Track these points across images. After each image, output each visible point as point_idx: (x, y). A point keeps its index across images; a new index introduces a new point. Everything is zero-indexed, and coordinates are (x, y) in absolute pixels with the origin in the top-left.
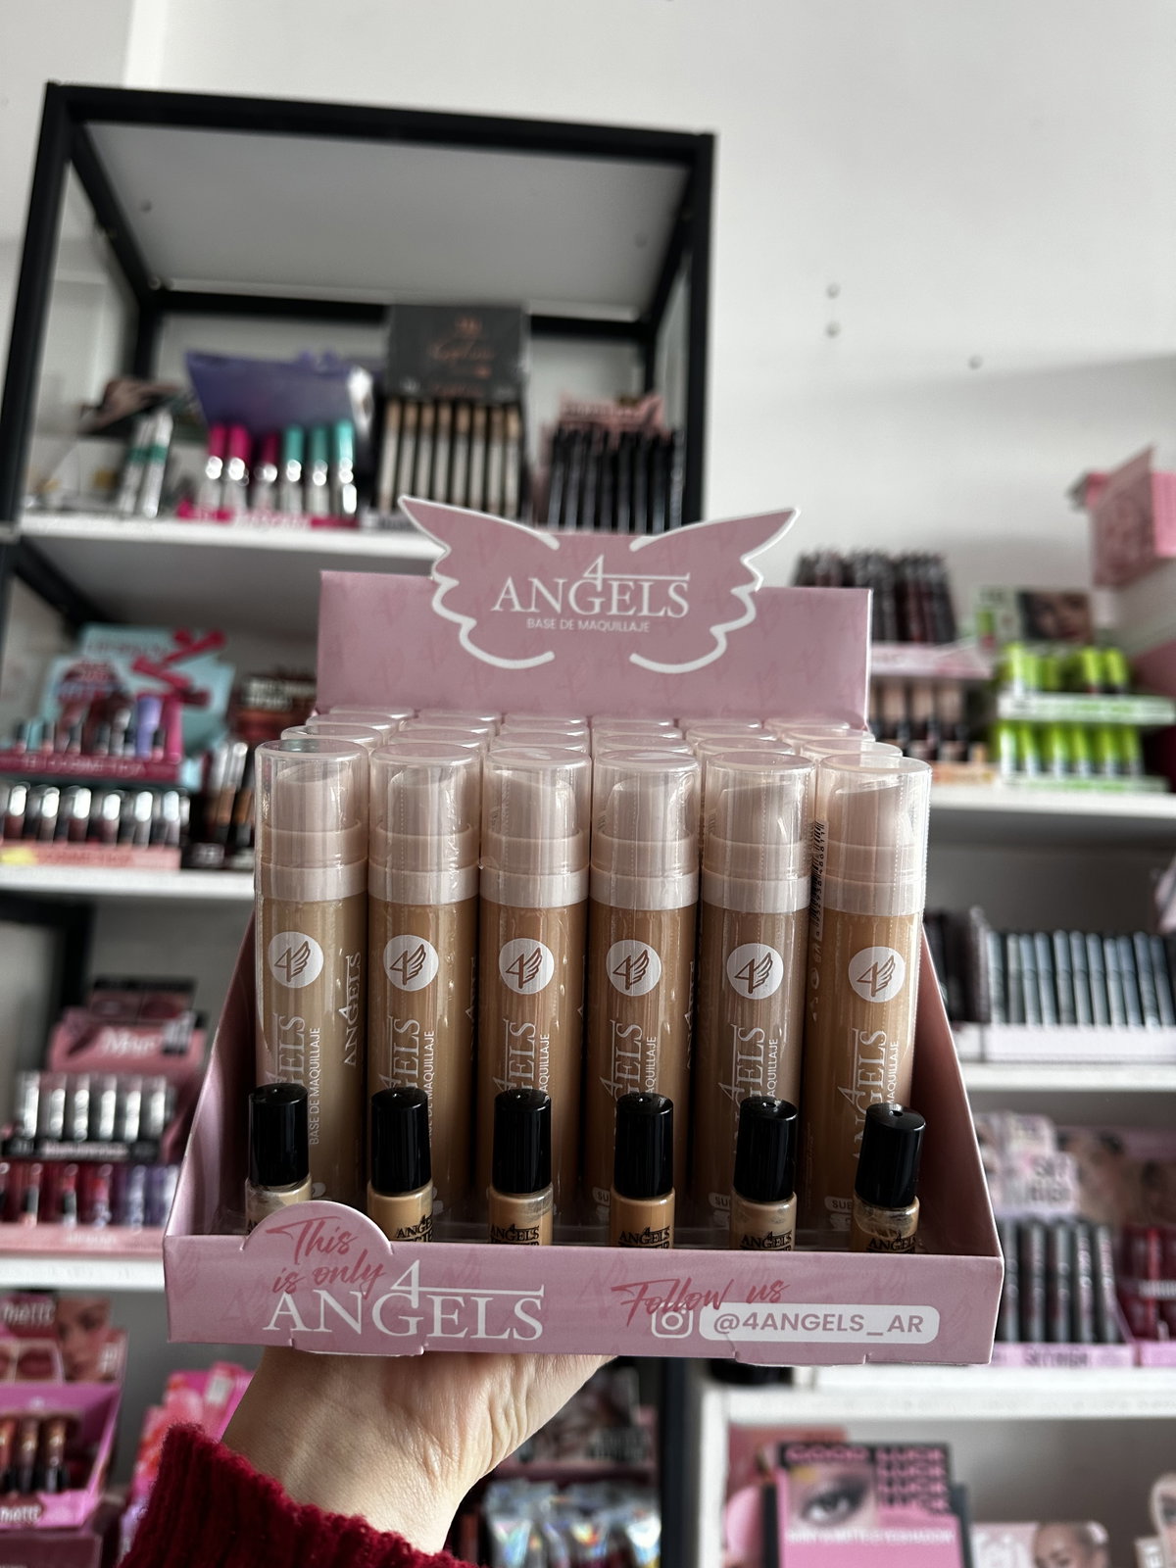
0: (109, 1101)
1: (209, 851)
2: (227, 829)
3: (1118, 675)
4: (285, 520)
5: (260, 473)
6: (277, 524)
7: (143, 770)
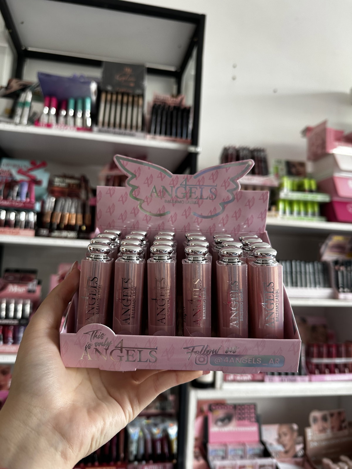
0: (12, 307)
1: (43, 231)
2: (50, 224)
3: (314, 187)
4: (68, 128)
5: (61, 113)
6: (66, 129)
7: (23, 205)
